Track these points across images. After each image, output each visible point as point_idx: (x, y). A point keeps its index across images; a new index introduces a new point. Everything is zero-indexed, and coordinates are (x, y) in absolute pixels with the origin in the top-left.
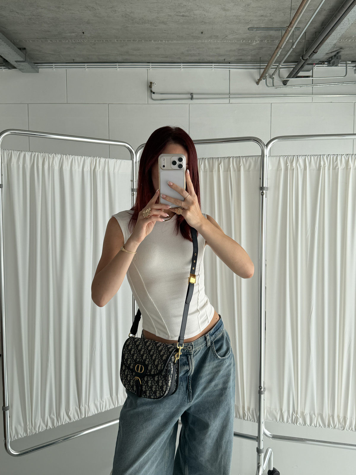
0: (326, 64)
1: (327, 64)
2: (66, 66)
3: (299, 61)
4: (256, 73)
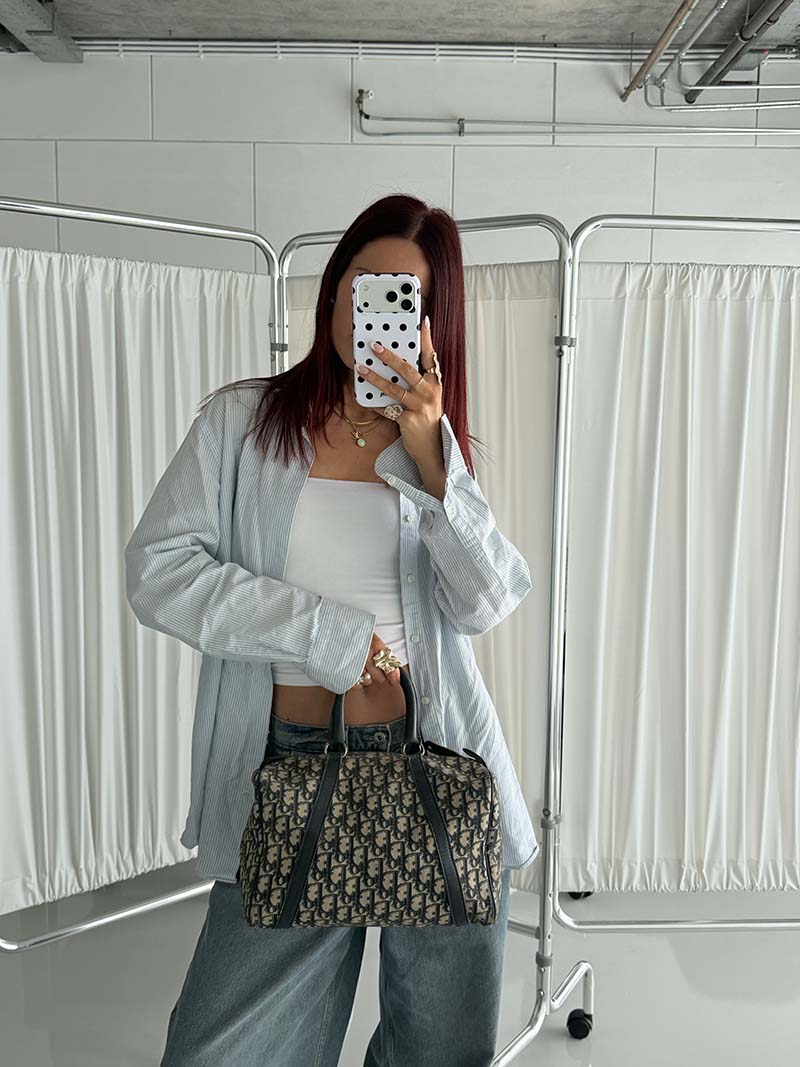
0: (794, 53)
2: (151, 46)
3: (730, 43)
4: (620, 72)
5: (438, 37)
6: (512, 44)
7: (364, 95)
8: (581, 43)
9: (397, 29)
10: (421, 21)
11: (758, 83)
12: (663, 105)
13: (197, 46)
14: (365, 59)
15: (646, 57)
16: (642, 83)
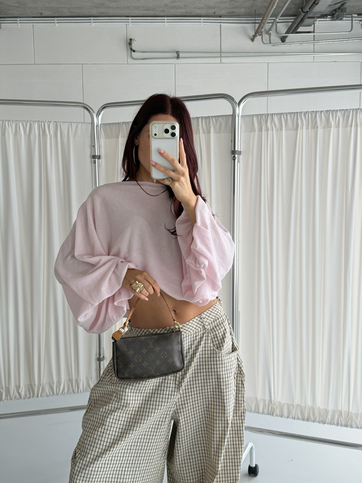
0: (329, 18)
1: (331, 18)
2: (33, 20)
3: (298, 14)
4: (250, 29)
5: (166, 14)
6: (200, 16)
7: (132, 41)
8: (231, 15)
9: (146, 10)
10: (157, 6)
11: (314, 32)
12: (270, 43)
13: (54, 20)
14: (132, 24)
15: (260, 21)
16: (261, 33)
